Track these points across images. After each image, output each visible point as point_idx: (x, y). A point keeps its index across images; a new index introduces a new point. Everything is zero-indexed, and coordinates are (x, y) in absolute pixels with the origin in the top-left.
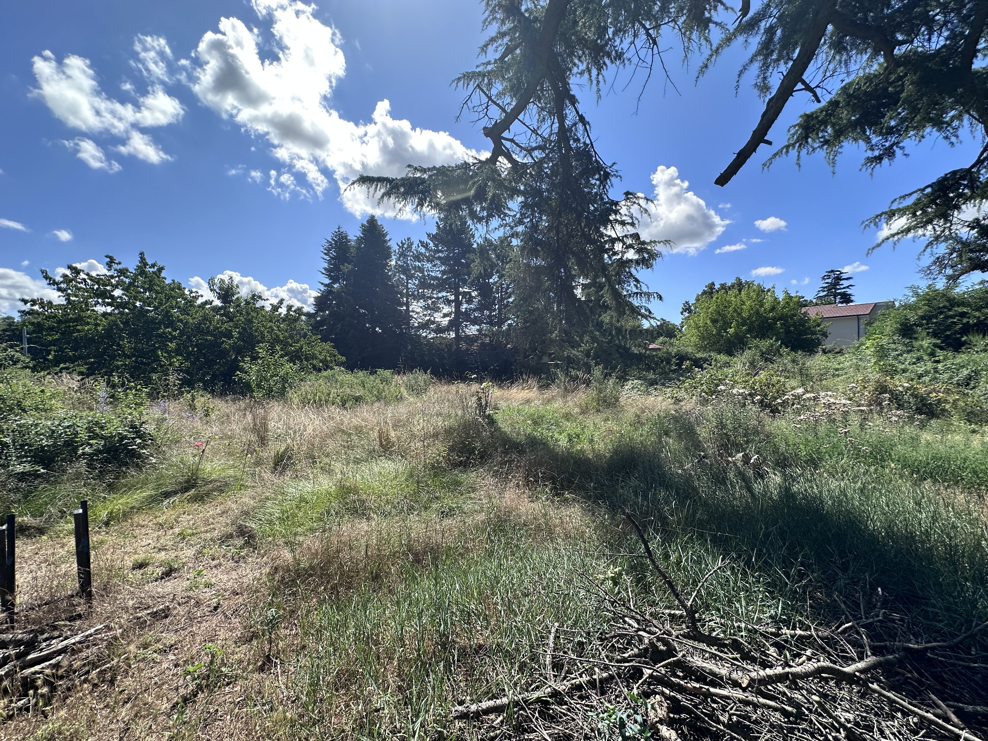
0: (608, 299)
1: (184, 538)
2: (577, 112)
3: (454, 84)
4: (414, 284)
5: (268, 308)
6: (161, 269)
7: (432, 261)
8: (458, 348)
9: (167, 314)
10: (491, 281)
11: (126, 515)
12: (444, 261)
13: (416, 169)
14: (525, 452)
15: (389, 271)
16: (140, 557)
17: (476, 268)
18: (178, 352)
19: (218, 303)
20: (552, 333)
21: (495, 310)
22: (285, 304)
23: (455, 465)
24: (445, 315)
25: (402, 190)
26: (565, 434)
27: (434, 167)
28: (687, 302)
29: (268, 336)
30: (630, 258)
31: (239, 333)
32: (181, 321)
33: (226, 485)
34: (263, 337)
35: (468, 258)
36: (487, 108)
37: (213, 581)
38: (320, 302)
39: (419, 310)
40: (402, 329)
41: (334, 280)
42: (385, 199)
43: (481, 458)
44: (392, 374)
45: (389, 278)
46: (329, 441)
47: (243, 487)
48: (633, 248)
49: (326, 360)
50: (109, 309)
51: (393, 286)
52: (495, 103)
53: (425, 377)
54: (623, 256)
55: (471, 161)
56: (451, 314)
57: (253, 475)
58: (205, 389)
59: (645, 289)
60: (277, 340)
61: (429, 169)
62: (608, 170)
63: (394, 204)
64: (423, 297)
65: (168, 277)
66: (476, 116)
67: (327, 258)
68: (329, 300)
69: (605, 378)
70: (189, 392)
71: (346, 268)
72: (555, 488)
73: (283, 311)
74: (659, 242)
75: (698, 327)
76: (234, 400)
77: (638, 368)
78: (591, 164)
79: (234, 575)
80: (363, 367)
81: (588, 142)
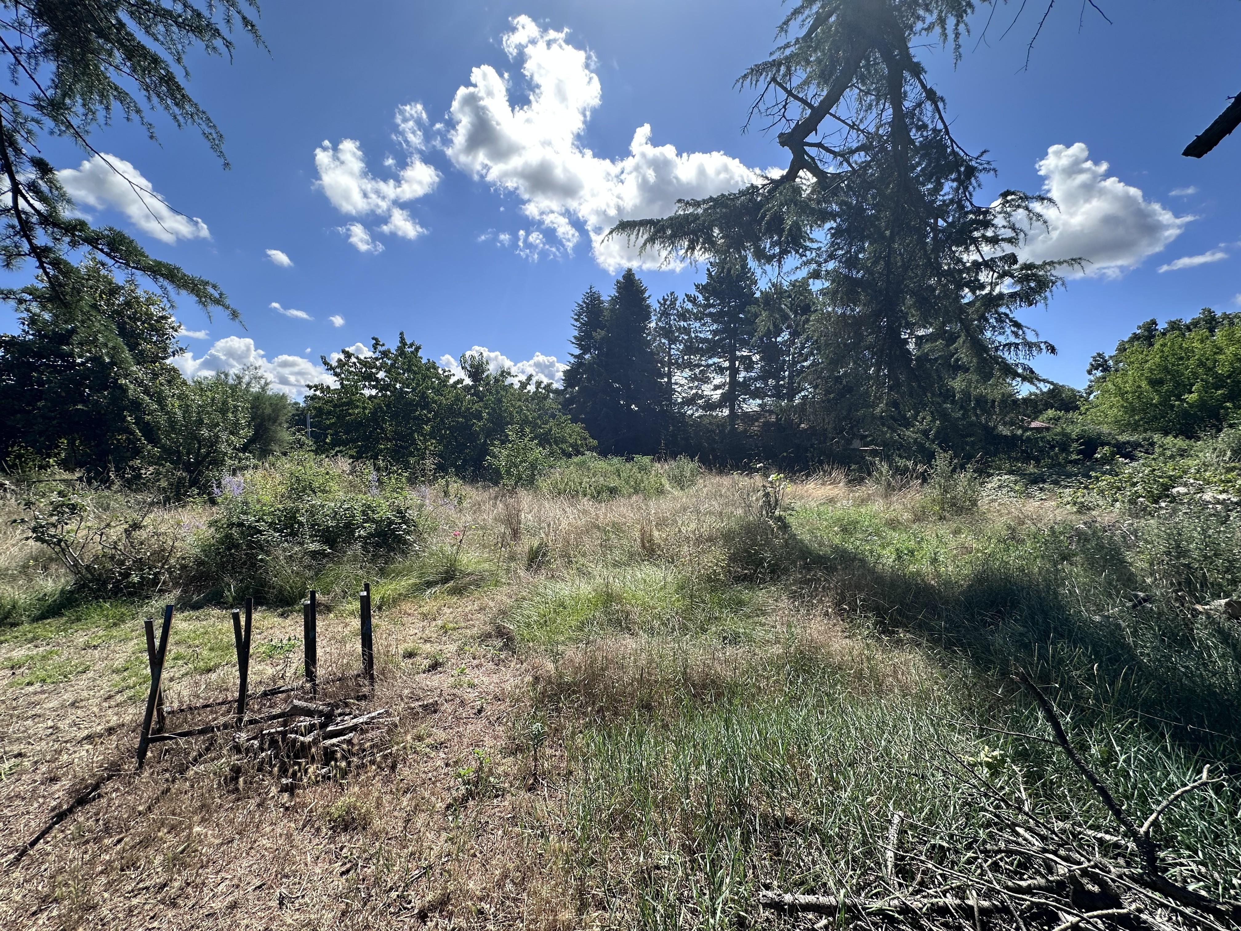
0: (964, 355)
1: (446, 632)
2: (924, 86)
3: (739, 84)
4: (678, 349)
5: (517, 386)
6: (418, 349)
7: (701, 319)
8: (733, 429)
9: (424, 396)
10: (779, 339)
11: (396, 601)
12: (715, 318)
13: (688, 203)
14: (836, 569)
15: (648, 335)
16: (409, 646)
17: (763, 322)
18: (432, 435)
19: (468, 381)
20: (874, 406)
21: (783, 378)
22: (534, 380)
23: (739, 579)
24: (716, 388)
25: (669, 232)
26: (891, 548)
27: (711, 198)
28: (1099, 355)
29: (517, 417)
30: (1006, 291)
31: (488, 414)
32: (435, 402)
33: (482, 579)
34: (512, 418)
35: (749, 312)
36: (784, 107)
37: (476, 681)
38: (571, 377)
39: (683, 382)
40: (662, 406)
41: (585, 349)
42: (648, 246)
43: (773, 572)
44: (652, 461)
45: (648, 344)
46: (585, 539)
47: (497, 583)
48: (1012, 276)
49: (576, 445)
50: (374, 392)
51: (652, 353)
52: (796, 98)
53: (691, 465)
54: (992, 290)
55: (759, 182)
56: (724, 384)
57: (508, 571)
58: (457, 475)
59: (1031, 337)
60: (525, 422)
61: (704, 202)
62: (973, 163)
63: (659, 251)
64: (690, 365)
65: (424, 356)
66: (770, 120)
67: (578, 324)
68: (579, 373)
69: (954, 471)
70: (443, 478)
71: (599, 334)
72: (882, 623)
73: (531, 388)
74: (1060, 263)
75: (1122, 394)
76: (484, 487)
77: (1009, 458)
78: (946, 158)
79: (495, 678)
80: (616, 453)
81: (940, 126)
